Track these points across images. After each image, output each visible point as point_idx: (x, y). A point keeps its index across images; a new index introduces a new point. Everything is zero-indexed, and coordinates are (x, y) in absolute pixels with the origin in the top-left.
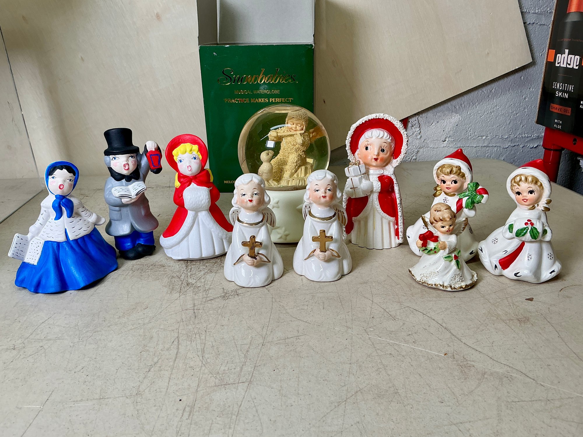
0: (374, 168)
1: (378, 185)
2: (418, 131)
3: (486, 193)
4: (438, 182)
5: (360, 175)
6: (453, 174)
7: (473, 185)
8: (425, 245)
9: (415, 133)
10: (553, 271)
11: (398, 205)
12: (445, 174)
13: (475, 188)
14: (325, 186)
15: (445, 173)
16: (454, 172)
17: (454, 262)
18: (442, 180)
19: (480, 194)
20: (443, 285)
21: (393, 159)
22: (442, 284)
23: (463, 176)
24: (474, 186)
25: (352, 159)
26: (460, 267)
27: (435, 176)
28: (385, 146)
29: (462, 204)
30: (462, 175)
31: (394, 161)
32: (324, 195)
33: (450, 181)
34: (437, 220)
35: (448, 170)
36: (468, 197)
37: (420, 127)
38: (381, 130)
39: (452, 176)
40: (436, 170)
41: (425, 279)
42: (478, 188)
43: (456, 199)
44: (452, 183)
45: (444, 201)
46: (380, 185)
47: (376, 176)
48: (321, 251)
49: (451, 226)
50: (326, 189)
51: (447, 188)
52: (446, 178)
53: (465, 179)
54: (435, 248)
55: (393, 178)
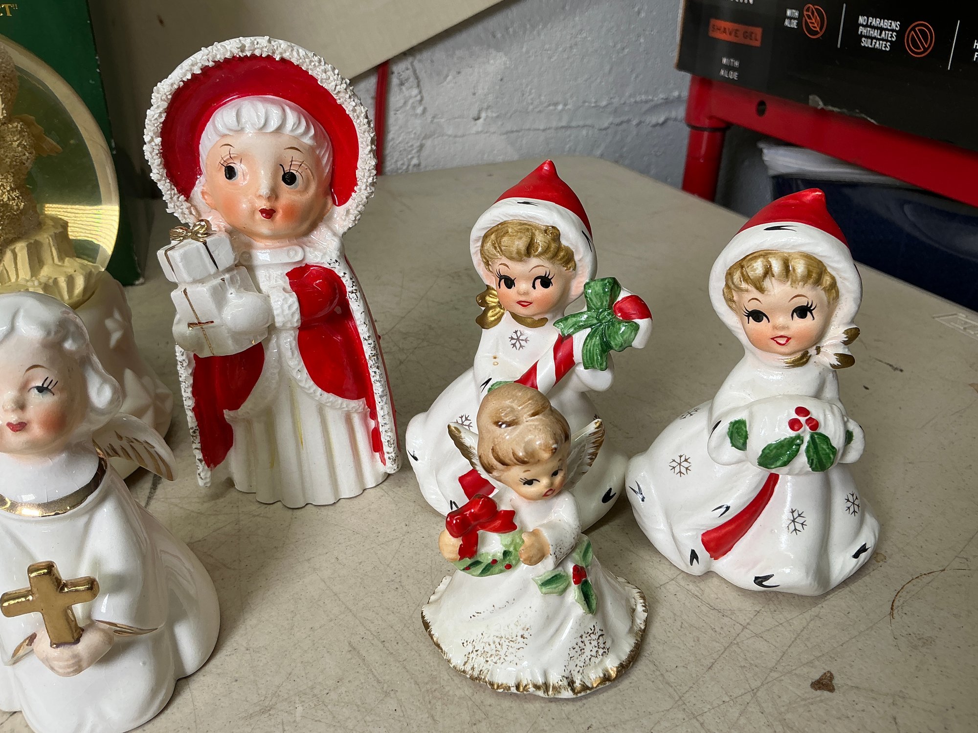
0: (269, 243)
1: (290, 307)
2: (416, 96)
3: (645, 313)
4: (492, 282)
5: (215, 275)
6: (537, 256)
7: (604, 289)
8: (469, 549)
9: (411, 101)
10: (863, 549)
11: (370, 363)
12: (511, 258)
13: (608, 298)
14: (18, 376)
15: (511, 253)
16: (540, 249)
17: (574, 593)
18: (501, 277)
19: (627, 317)
20: (545, 683)
21: (334, 203)
22: (540, 681)
23: (568, 259)
24: (604, 292)
25: (183, 213)
26: (594, 606)
27: (477, 260)
28: (296, 163)
29: (570, 355)
30: (564, 256)
31: (339, 212)
32: (13, 418)
33: (527, 279)
34: (507, 461)
35: (520, 244)
36: (589, 330)
37: (418, 86)
38: (273, 102)
39: (534, 261)
40: (477, 240)
41: (478, 663)
42: (619, 299)
43: (549, 335)
44: (534, 287)
45: (513, 342)
46: (296, 305)
47: (279, 272)
48: (57, 643)
49: (555, 474)
50: (24, 388)
51: (519, 303)
52: (515, 269)
53: (575, 269)
54: (506, 554)
55: (341, 274)
